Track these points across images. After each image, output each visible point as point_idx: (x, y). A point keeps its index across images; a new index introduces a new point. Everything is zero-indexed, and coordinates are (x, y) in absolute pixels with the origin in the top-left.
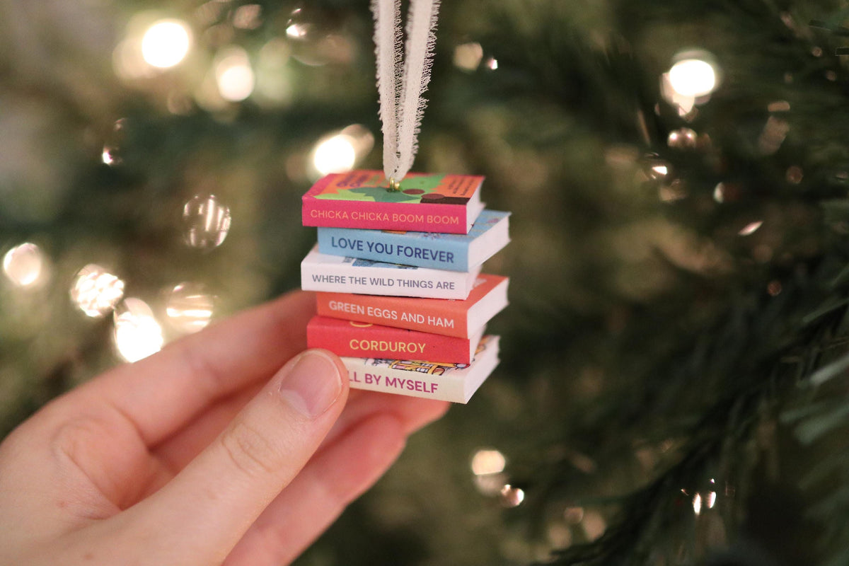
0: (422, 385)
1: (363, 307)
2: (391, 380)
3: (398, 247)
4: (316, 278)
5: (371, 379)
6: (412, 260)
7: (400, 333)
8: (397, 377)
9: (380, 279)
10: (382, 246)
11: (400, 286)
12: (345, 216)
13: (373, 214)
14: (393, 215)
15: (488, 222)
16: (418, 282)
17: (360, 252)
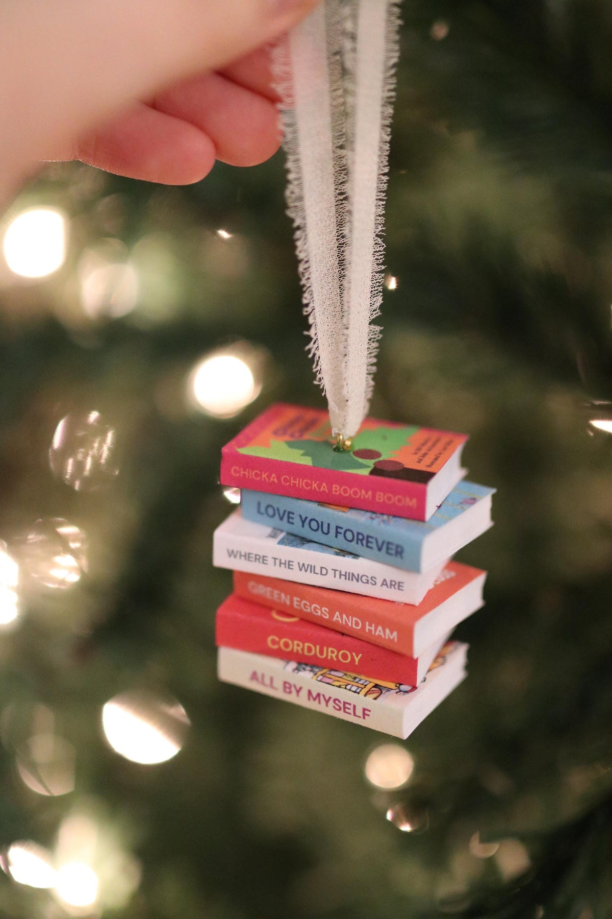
0: (351, 707)
1: (288, 597)
2: (314, 694)
3: (337, 527)
4: (232, 554)
5: (290, 688)
6: (353, 547)
7: (332, 635)
8: (322, 692)
9: (311, 566)
10: (317, 522)
11: (335, 577)
12: (274, 479)
13: (309, 481)
14: (334, 486)
15: (461, 503)
16: (358, 575)
17: (291, 525)
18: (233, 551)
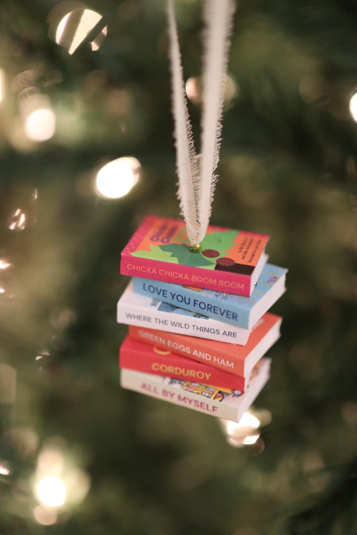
0: (206, 405)
1: (165, 340)
2: (182, 397)
3: (195, 300)
4: (129, 316)
5: (167, 393)
6: (205, 312)
7: (192, 363)
8: (187, 396)
9: (179, 323)
10: (182, 297)
11: (194, 329)
12: (154, 271)
13: (177, 273)
14: (192, 276)
15: (269, 281)
16: (208, 329)
17: (165, 298)
18: (129, 315)
